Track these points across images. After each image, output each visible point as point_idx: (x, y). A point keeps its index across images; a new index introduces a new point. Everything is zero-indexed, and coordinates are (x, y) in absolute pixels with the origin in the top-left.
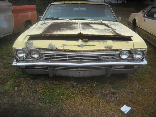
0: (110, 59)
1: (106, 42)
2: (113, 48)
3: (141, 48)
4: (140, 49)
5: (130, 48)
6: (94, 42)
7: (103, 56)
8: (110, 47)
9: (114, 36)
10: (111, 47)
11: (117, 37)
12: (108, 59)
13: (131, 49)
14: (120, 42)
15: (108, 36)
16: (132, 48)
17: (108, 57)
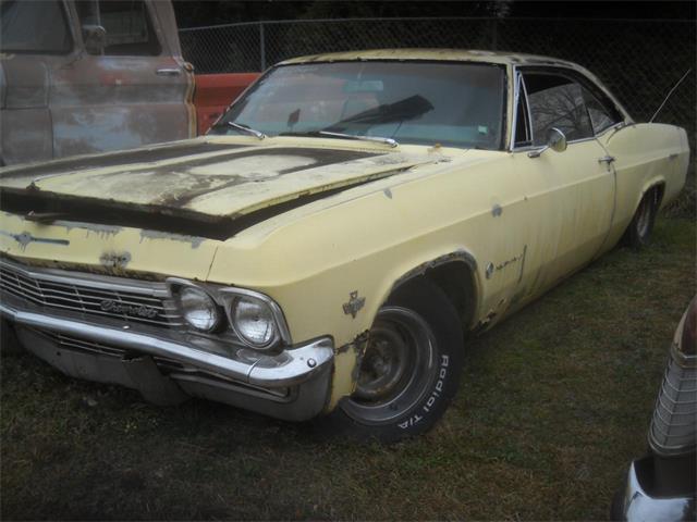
0: (141, 317)
1: (111, 235)
2: (131, 266)
3: (236, 283)
4: (233, 285)
5: (193, 277)
6: (69, 228)
7: (116, 297)
8: (119, 259)
9: (153, 211)
10: (123, 259)
11: (163, 212)
12: (137, 315)
13: (196, 280)
14: (170, 241)
15: (125, 204)
16: (199, 278)
17: (133, 306)
